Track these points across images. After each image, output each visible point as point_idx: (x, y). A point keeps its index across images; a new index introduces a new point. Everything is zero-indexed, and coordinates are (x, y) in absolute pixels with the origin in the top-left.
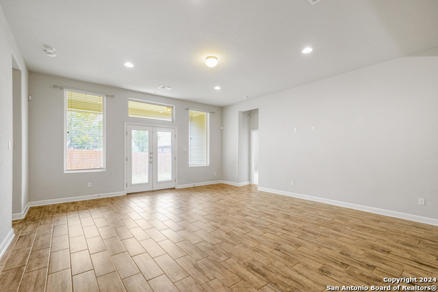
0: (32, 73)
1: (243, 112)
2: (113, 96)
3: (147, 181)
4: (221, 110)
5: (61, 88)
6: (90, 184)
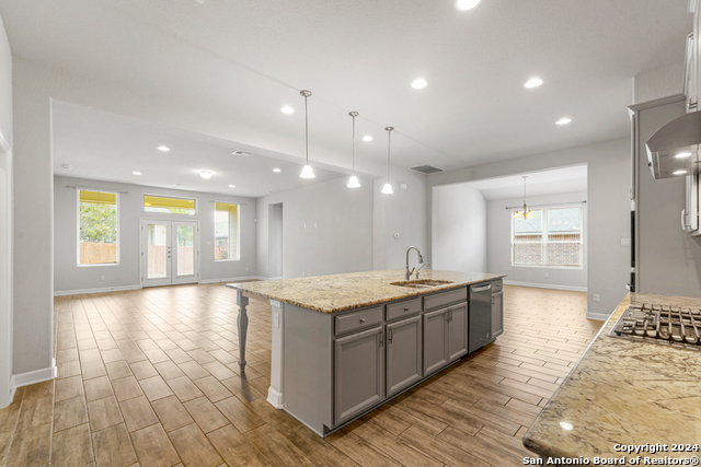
1: (275, 205)
2: (127, 193)
3: (165, 276)
4: (254, 202)
5: (74, 188)
6: (103, 278)
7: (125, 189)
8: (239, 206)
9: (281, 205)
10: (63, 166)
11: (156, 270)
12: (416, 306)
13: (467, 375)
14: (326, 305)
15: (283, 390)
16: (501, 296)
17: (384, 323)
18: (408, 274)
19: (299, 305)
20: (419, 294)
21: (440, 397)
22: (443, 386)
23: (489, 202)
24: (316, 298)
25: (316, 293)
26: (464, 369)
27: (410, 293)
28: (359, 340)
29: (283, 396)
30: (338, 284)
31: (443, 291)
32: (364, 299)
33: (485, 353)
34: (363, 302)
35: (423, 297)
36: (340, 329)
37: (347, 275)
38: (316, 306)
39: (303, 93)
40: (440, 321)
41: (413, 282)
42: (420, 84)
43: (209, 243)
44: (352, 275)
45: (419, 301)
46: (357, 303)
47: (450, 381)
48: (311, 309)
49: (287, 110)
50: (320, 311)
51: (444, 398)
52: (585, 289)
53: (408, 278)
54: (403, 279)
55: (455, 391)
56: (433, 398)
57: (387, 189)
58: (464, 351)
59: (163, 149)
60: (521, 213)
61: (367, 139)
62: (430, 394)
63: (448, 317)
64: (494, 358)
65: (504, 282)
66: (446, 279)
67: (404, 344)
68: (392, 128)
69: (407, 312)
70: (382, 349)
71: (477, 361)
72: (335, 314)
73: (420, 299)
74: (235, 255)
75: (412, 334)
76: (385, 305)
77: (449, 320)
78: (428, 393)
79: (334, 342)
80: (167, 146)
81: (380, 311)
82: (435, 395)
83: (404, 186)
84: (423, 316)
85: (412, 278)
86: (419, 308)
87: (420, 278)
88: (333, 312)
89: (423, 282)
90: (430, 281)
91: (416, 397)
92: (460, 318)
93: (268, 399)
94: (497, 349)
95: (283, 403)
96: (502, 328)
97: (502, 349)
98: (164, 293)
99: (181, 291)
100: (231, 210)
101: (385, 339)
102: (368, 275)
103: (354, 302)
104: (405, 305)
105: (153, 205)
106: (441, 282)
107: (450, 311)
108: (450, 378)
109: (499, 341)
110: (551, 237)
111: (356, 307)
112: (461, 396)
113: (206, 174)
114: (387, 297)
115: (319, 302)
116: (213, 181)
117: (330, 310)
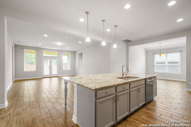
0: (15, 45)
1: (80, 54)
2: (38, 50)
3: (49, 74)
4: (74, 53)
5: (23, 49)
6: (31, 74)
7: (37, 49)
8: (70, 54)
9: (82, 53)
10: (19, 42)
11: (46, 72)
12: (127, 86)
13: (146, 112)
14: (93, 86)
15: (77, 117)
16: (156, 83)
17: (116, 93)
18: (123, 75)
19: (83, 86)
20: (128, 82)
21: (137, 122)
22: (138, 117)
23: (147, 52)
24: (89, 83)
25: (90, 81)
26: (144, 110)
27: (125, 82)
28: (106, 100)
29: (78, 119)
30: (98, 78)
31: (137, 81)
32: (108, 84)
33: (151, 103)
34: (107, 85)
35: (130, 83)
36: (98, 96)
37: (102, 75)
38: (89, 87)
39: (86, 13)
40: (136, 92)
41: (125, 77)
42: (128, 6)
43: (61, 65)
44: (103, 74)
45: (128, 85)
46: (105, 86)
47: (140, 114)
48: (87, 87)
49: (82, 20)
50: (90, 89)
51: (139, 123)
52: (185, 80)
53: (123, 76)
54: (121, 76)
55: (142, 119)
56: (134, 122)
57: (115, 46)
58: (144, 103)
59: (46, 36)
60: (159, 55)
61: (108, 30)
62: (133, 120)
63: (138, 90)
64: (154, 105)
65: (157, 78)
66: (136, 77)
67: (123, 101)
68: (117, 26)
69: (124, 89)
70: (115, 103)
71: (149, 106)
72: (96, 90)
73: (129, 84)
74: (69, 68)
75: (126, 97)
76: (116, 87)
77: (139, 91)
78: (132, 119)
79: (96, 102)
80: (47, 35)
81: (114, 89)
82: (135, 121)
83: (120, 46)
84: (130, 90)
85: (124, 76)
86: (129, 88)
87: (127, 76)
88: (95, 89)
89: (128, 77)
90: (131, 77)
91: (127, 121)
92: (143, 90)
93: (72, 119)
94: (155, 102)
95: (77, 121)
96: (156, 94)
97: (157, 101)
98: (48, 79)
99: (53, 79)
100: (68, 55)
101: (116, 99)
102: (109, 75)
103: (104, 85)
104: (124, 86)
105: (46, 54)
106: (135, 77)
107: (139, 88)
108: (140, 113)
109: (155, 98)
110: (169, 63)
111: (105, 87)
112: (145, 122)
113: (59, 44)
114: (117, 83)
115: (90, 85)
116: (61, 46)
117: (94, 89)
